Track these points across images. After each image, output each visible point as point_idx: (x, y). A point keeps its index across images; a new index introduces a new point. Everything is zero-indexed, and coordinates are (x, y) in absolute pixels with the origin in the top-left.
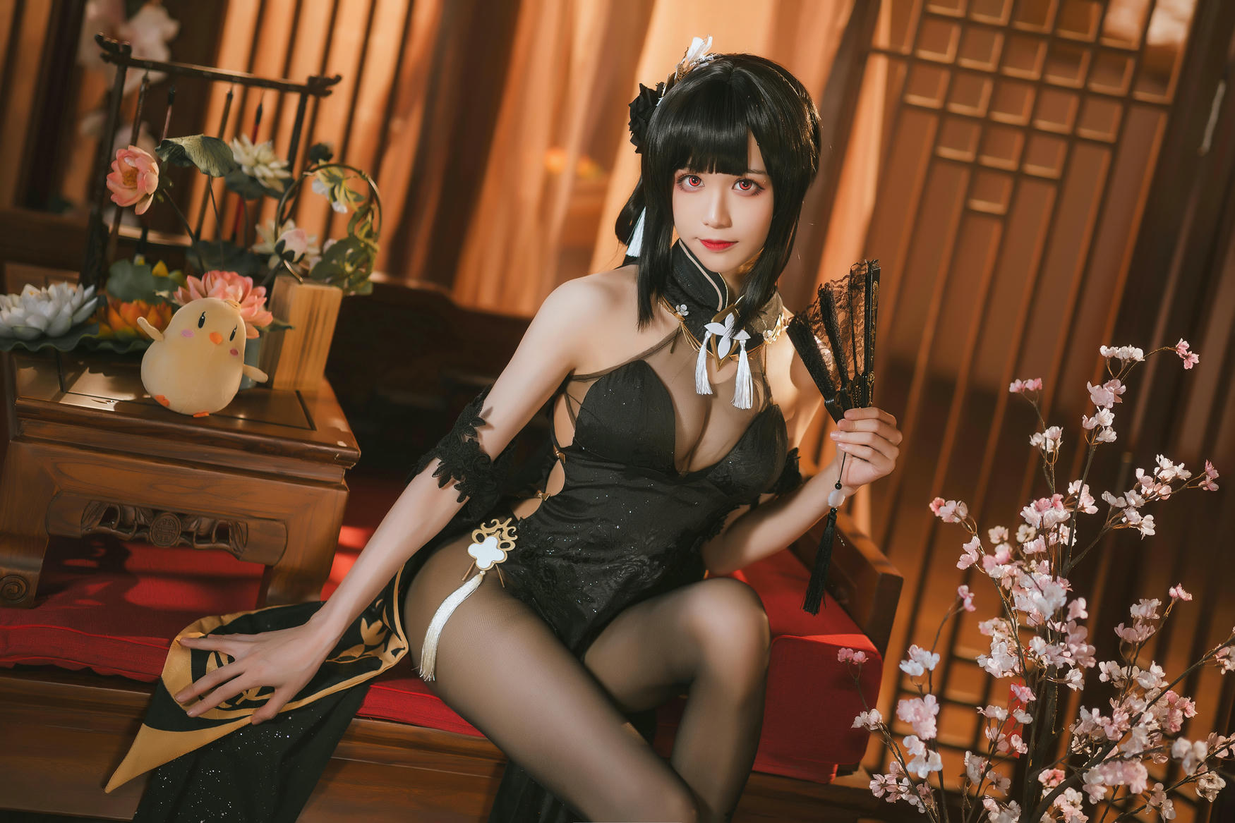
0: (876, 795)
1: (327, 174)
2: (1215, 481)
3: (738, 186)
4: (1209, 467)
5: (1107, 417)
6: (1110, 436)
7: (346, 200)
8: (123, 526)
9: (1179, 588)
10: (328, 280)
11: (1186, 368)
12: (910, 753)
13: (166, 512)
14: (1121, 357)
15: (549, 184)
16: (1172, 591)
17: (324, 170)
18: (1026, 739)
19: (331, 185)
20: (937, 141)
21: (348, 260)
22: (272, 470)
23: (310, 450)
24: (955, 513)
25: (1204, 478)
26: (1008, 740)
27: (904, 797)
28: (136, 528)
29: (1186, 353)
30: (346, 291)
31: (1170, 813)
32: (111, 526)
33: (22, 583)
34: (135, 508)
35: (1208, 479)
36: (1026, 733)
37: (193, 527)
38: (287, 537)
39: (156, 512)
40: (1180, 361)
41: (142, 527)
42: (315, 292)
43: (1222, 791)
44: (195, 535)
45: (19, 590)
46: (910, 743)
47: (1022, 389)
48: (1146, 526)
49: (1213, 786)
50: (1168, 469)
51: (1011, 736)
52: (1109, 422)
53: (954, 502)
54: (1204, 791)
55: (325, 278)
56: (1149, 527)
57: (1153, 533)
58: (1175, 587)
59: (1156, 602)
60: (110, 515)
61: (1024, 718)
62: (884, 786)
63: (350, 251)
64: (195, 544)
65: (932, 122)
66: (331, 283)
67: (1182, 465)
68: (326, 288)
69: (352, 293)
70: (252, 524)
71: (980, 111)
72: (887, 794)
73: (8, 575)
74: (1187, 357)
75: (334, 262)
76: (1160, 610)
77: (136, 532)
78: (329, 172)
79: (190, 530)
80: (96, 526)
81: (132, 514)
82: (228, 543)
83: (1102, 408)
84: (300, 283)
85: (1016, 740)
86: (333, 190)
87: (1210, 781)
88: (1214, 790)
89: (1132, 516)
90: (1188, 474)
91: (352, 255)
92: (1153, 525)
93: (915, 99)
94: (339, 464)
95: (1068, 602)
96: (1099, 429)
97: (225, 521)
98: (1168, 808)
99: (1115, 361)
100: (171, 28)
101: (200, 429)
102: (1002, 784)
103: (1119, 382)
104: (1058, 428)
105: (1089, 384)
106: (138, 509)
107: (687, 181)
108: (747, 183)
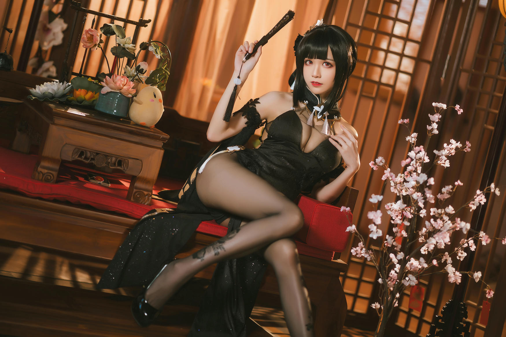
0: (353, 254)
2: (469, 148)
3: (324, 64)
4: (467, 143)
5: (435, 126)
6: (436, 132)
8: (86, 158)
9: (459, 181)
11: (459, 114)
12: (371, 230)
13: (101, 154)
14: (439, 107)
15: (204, 89)
16: (456, 183)
18: (407, 232)
23: (152, 135)
24: (381, 161)
25: (466, 147)
26: (401, 232)
27: (363, 255)
28: (90, 159)
29: (459, 109)
31: (450, 261)
32: (82, 158)
33: (51, 175)
34: (90, 152)
35: (467, 147)
36: (407, 229)
38: (142, 166)
39: (97, 154)
40: (456, 112)
41: (93, 159)
43: (466, 257)
44: (110, 163)
45: (50, 178)
46: (371, 227)
47: (402, 122)
48: (447, 164)
49: (463, 255)
50: (454, 144)
51: (402, 230)
52: (436, 127)
53: (381, 157)
54: (460, 257)
56: (448, 164)
57: (449, 166)
58: (457, 181)
59: (451, 187)
60: (82, 154)
61: (407, 223)
62: (356, 251)
64: (110, 167)
67: (459, 142)
70: (130, 160)
72: (357, 254)
73: (47, 173)
74: (459, 110)
76: (452, 189)
77: (90, 161)
79: (109, 161)
80: (76, 157)
81: (89, 154)
82: (121, 167)
83: (433, 122)
85: (403, 232)
86: (156, 50)
87: (462, 253)
88: (463, 256)
89: (443, 158)
90: (461, 145)
92: (449, 163)
95: (428, 179)
96: (432, 129)
97: (121, 159)
98: (449, 260)
99: (437, 108)
100: (65, 26)
102: (398, 247)
103: (439, 114)
104: (416, 133)
105: (429, 115)
106: (91, 152)
107: (308, 62)
108: (328, 64)
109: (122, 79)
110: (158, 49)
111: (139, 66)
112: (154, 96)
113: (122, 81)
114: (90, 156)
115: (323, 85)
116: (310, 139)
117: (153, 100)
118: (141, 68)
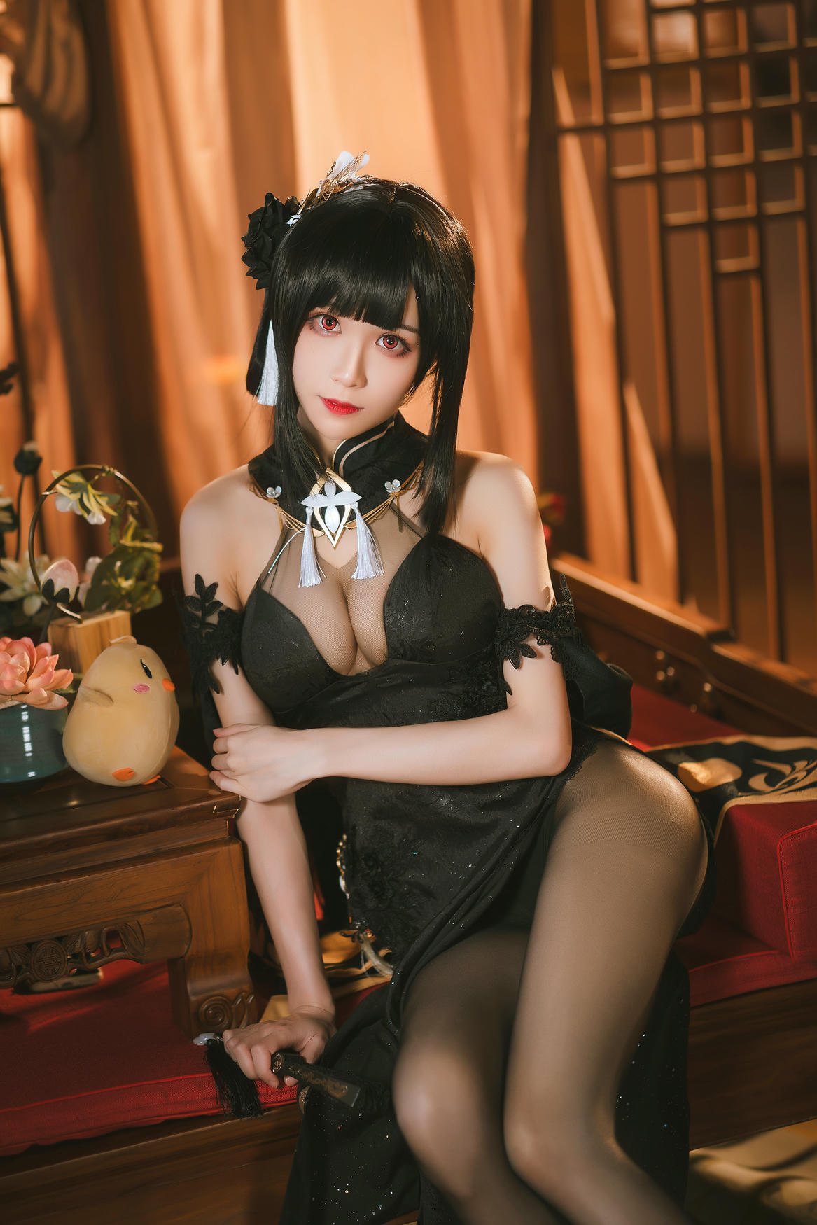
1: (66, 484)
3: (381, 342)
7: (98, 506)
10: (104, 607)
13: (42, 941)
17: (62, 482)
19: (77, 496)
20: (662, 209)
21: (121, 575)
22: (146, 850)
23: (182, 812)
30: (131, 610)
37: (78, 946)
38: (188, 918)
39: (31, 945)
41: (19, 968)
42: (99, 625)
44: (84, 955)
55: (100, 606)
63: (118, 564)
65: (650, 191)
66: (111, 609)
68: (108, 617)
69: (138, 610)
70: (144, 919)
71: (698, 160)
75: (105, 583)
78: (67, 482)
79: (76, 951)
84: (80, 621)
86: (81, 500)
91: (121, 567)
93: (623, 171)
94: (219, 816)
97: (114, 927)
101: (50, 835)
106: (10, 950)
107: (320, 322)
108: (391, 341)
109: (13, 661)
110: (87, 492)
111: (50, 583)
112: (143, 671)
113: (13, 668)
114: (11, 962)
115: (364, 410)
116: (352, 619)
117: (146, 686)
118: (57, 589)
